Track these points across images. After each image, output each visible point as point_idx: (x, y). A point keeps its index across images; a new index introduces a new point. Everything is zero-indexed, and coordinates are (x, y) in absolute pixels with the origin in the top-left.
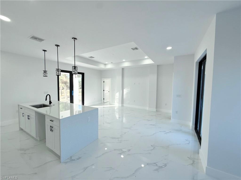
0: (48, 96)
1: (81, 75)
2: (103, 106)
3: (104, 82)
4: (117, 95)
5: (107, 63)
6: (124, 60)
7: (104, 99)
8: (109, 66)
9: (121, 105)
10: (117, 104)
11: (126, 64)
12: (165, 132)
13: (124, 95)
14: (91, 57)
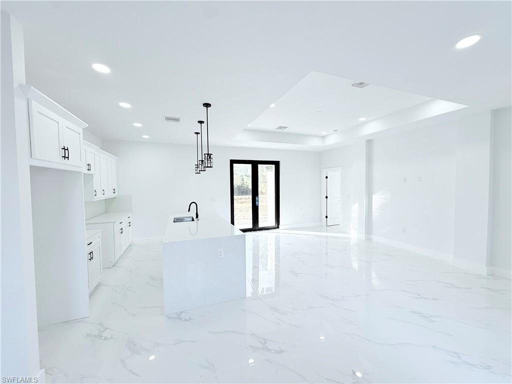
0: (193, 206)
1: (274, 166)
2: (325, 234)
3: (327, 177)
4: (356, 210)
5: (324, 133)
6: (362, 119)
7: (327, 217)
8: (333, 140)
9: (363, 237)
10: (354, 234)
11: (372, 128)
12: (459, 357)
13: (373, 210)
14: (280, 128)
